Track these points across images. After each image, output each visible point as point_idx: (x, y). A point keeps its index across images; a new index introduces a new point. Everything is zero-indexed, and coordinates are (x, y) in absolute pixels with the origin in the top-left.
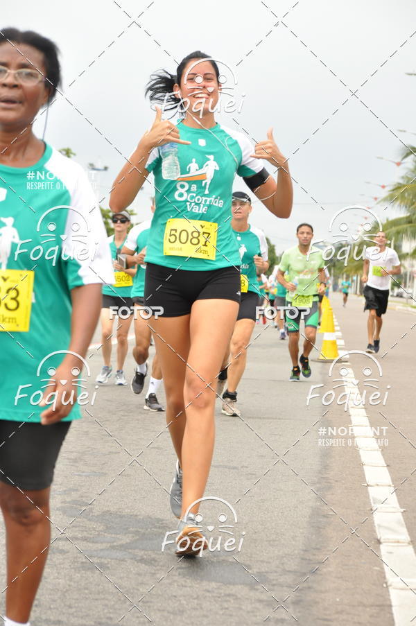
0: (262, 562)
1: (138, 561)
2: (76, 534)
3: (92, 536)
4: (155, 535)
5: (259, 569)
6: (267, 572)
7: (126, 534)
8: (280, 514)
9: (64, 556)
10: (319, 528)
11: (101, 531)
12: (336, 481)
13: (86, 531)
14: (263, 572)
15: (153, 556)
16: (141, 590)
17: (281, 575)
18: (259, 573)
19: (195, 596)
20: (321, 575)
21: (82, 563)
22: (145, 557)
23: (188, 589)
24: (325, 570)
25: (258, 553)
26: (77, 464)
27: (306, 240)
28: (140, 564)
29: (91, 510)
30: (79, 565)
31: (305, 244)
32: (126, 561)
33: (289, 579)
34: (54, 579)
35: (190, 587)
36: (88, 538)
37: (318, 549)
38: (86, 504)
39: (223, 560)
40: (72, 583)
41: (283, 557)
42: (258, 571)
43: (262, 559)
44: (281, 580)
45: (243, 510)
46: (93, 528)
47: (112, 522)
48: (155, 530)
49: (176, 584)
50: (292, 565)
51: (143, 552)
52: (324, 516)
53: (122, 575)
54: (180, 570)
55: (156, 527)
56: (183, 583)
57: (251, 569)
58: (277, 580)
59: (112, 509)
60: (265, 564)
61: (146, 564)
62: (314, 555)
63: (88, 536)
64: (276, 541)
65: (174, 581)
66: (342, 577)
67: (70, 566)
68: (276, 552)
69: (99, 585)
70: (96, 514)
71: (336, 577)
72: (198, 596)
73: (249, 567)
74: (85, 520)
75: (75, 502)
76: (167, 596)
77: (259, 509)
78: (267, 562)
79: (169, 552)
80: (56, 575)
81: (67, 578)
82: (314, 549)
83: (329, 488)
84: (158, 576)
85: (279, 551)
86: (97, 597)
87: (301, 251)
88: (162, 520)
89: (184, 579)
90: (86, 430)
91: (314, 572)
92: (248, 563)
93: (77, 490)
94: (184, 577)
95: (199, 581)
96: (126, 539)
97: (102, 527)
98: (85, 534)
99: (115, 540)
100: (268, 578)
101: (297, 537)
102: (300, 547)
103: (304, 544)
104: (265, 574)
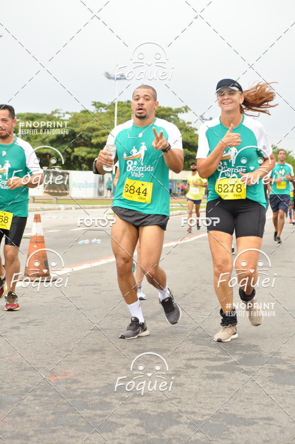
1: (243, 373)
2: (202, 356)
3: (212, 357)
4: (253, 355)
7: (234, 355)
9: (195, 370)
11: (218, 354)
15: (253, 369)
16: (246, 391)
19: (281, 395)
21: (207, 374)
22: (247, 370)
23: (276, 390)
26: (200, 311)
28: (244, 374)
29: (211, 340)
30: (205, 376)
32: (235, 373)
34: (189, 385)
35: (277, 389)
36: (210, 358)
38: (208, 337)
40: (201, 388)
46: (213, 352)
48: (253, 352)
49: (268, 387)
51: (245, 367)
53: (233, 382)
54: (270, 378)
55: (253, 351)
56: (273, 386)
63: (210, 357)
65: (267, 385)
67: (199, 376)
69: (218, 389)
72: (282, 395)
74: (207, 346)
75: (200, 335)
76: (262, 395)
80: (190, 382)
81: (197, 384)
86: (217, 396)
88: (257, 346)
89: (273, 384)
94: (273, 382)
95: (283, 385)
96: (235, 359)
97: (218, 351)
98: (208, 356)
99: (227, 359)
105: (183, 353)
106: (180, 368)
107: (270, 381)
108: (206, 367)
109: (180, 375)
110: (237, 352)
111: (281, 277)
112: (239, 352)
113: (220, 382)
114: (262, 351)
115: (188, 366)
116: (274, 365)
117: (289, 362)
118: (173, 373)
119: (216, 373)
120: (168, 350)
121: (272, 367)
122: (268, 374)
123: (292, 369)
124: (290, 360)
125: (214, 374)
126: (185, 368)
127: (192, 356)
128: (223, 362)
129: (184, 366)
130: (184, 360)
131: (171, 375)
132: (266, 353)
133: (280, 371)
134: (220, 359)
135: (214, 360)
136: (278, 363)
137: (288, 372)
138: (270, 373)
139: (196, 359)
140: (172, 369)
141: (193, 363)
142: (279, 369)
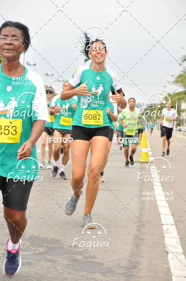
0: (109, 262)
4: (56, 248)
5: (107, 265)
6: (111, 267)
7: (42, 247)
8: (119, 238)
10: (138, 245)
11: (29, 246)
12: (147, 222)
14: (109, 267)
15: (55, 258)
16: (48, 275)
17: (118, 269)
18: (108, 267)
19: (76, 279)
20: (138, 269)
22: (51, 259)
23: (72, 275)
24: (140, 266)
25: (107, 257)
27: (132, 105)
28: (48, 262)
31: (132, 106)
32: (41, 261)
35: (73, 274)
37: (137, 256)
39: (90, 261)
41: (119, 260)
43: (109, 261)
44: (119, 271)
46: (25, 244)
47: (35, 241)
48: (56, 245)
50: (124, 264)
51: (50, 256)
52: (141, 239)
53: (39, 268)
55: (56, 244)
57: (103, 265)
58: (116, 271)
59: (35, 235)
60: (110, 263)
63: (23, 248)
64: (116, 251)
65: (65, 271)
66: (149, 270)
68: (116, 257)
71: (145, 270)
72: (77, 279)
73: (102, 264)
76: (61, 278)
78: (112, 262)
79: (63, 256)
82: (135, 256)
85: (118, 257)
86: (26, 279)
87: (130, 110)
88: (60, 240)
91: (135, 267)
92: (102, 262)
94: (70, 269)
95: (77, 271)
97: (30, 244)
99: (36, 250)
100: (112, 270)
101: (127, 249)
102: (128, 255)
103: (130, 253)
104: (111, 268)
107: (68, 268)
110: (44, 245)
112: (46, 245)
113: (29, 268)
114: (63, 245)
116: (72, 256)
117: (84, 254)
119: (26, 261)
121: (70, 257)
123: (86, 259)
124: (84, 252)
125: (25, 262)
126: (2, 256)
128: (33, 253)
132: (66, 246)
133: (76, 260)
134: (30, 250)
136: (75, 254)
137: (82, 261)
138: (68, 262)
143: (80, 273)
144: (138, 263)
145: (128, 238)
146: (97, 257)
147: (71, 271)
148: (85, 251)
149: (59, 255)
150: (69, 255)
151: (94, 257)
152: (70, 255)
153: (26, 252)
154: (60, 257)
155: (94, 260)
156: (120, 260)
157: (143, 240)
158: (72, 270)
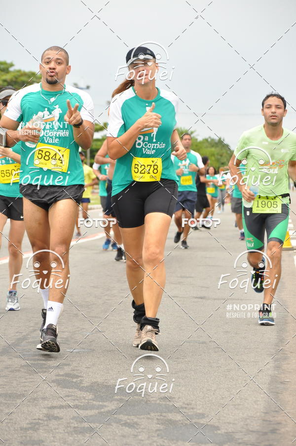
0: (229, 423)
1: (122, 425)
2: (69, 402)
3: (82, 404)
4: (137, 402)
5: (226, 429)
6: (233, 432)
7: (111, 401)
9: (59, 422)
10: (278, 393)
11: (91, 400)
12: (291, 352)
13: (78, 400)
14: (230, 433)
15: (135, 420)
17: (245, 435)
18: (227, 433)
20: (280, 434)
21: (75, 427)
22: (128, 421)
24: (283, 430)
25: (225, 415)
28: (124, 427)
29: (81, 382)
30: (72, 429)
31: (274, 121)
32: (112, 425)
33: (252, 438)
34: (50, 442)
36: (79, 405)
37: (276, 411)
38: (78, 377)
41: (246, 419)
42: (226, 431)
43: (228, 421)
44: (246, 439)
45: (212, 379)
46: (83, 397)
47: (100, 392)
50: (255, 426)
51: (126, 417)
52: (281, 383)
53: (109, 437)
54: (158, 432)
57: (219, 430)
58: (242, 439)
59: (99, 380)
60: (231, 425)
61: (129, 428)
62: (274, 417)
63: (80, 404)
64: (240, 405)
65: (154, 442)
67: (64, 430)
68: (241, 414)
70: (86, 385)
71: (292, 436)
73: (218, 428)
74: (76, 390)
75: (67, 375)
77: (226, 377)
78: (233, 424)
79: (149, 416)
80: (52, 438)
81: (61, 442)
82: (274, 412)
83: (285, 359)
84: (140, 437)
85: (243, 414)
89: (163, 440)
90: (75, 313)
91: (274, 431)
92: (217, 424)
93: (69, 365)
94: (162, 438)
95: (175, 441)
96: (111, 406)
97: (91, 396)
98: (76, 402)
99: (103, 407)
100: (234, 437)
101: (258, 401)
102: (262, 410)
103: (265, 407)
104: (232, 434)
105: (44, 399)
106: (39, 419)
107: (158, 435)
108: (74, 418)
109: (38, 429)
110: (116, 397)
111: (177, 297)
112: (119, 397)
115: (49, 417)
116: (164, 414)
117: (185, 410)
118: (30, 426)
119: (86, 426)
120: (23, 395)
121: (162, 417)
122: (155, 426)
124: (186, 408)
125: (84, 427)
126: (45, 419)
127: (55, 404)
128: (97, 411)
129: (45, 416)
130: (44, 408)
131: (26, 429)
132: (154, 399)
133: (171, 422)
134: (93, 407)
135: (85, 408)
136: (170, 411)
137: (182, 424)
138: (159, 426)
139: (61, 407)
140: (27, 421)
141: (56, 412)
142: (171, 420)
143: (179, 444)
144: (279, 423)
145: (261, 381)
146: (208, 416)
147: (164, 442)
148: (187, 406)
149: (141, 415)
150: (160, 414)
151: (202, 416)
152: (162, 413)
153: (84, 411)
154: (144, 418)
155: (202, 421)
156: (248, 420)
157: (286, 383)
158: (166, 439)
